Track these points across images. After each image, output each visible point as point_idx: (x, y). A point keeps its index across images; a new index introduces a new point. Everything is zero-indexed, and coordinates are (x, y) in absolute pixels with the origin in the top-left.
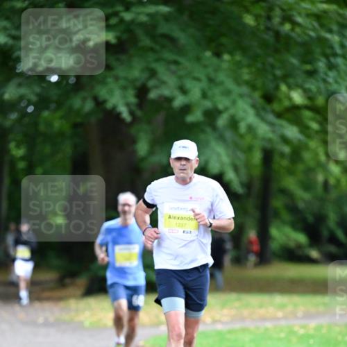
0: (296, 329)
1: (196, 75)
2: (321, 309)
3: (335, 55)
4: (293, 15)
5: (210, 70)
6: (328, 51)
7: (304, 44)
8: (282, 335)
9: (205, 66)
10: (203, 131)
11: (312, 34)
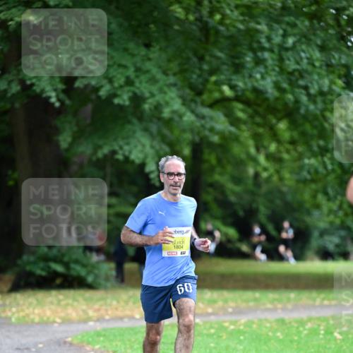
0: (226, 324)
1: (124, 62)
2: (251, 304)
3: (263, 49)
4: (222, 7)
5: (138, 59)
6: (255, 45)
7: (231, 37)
8: (212, 331)
9: (133, 55)
10: (129, 122)
11: (241, 27)
